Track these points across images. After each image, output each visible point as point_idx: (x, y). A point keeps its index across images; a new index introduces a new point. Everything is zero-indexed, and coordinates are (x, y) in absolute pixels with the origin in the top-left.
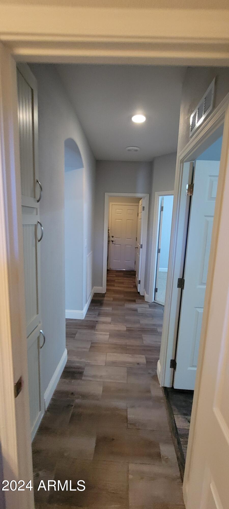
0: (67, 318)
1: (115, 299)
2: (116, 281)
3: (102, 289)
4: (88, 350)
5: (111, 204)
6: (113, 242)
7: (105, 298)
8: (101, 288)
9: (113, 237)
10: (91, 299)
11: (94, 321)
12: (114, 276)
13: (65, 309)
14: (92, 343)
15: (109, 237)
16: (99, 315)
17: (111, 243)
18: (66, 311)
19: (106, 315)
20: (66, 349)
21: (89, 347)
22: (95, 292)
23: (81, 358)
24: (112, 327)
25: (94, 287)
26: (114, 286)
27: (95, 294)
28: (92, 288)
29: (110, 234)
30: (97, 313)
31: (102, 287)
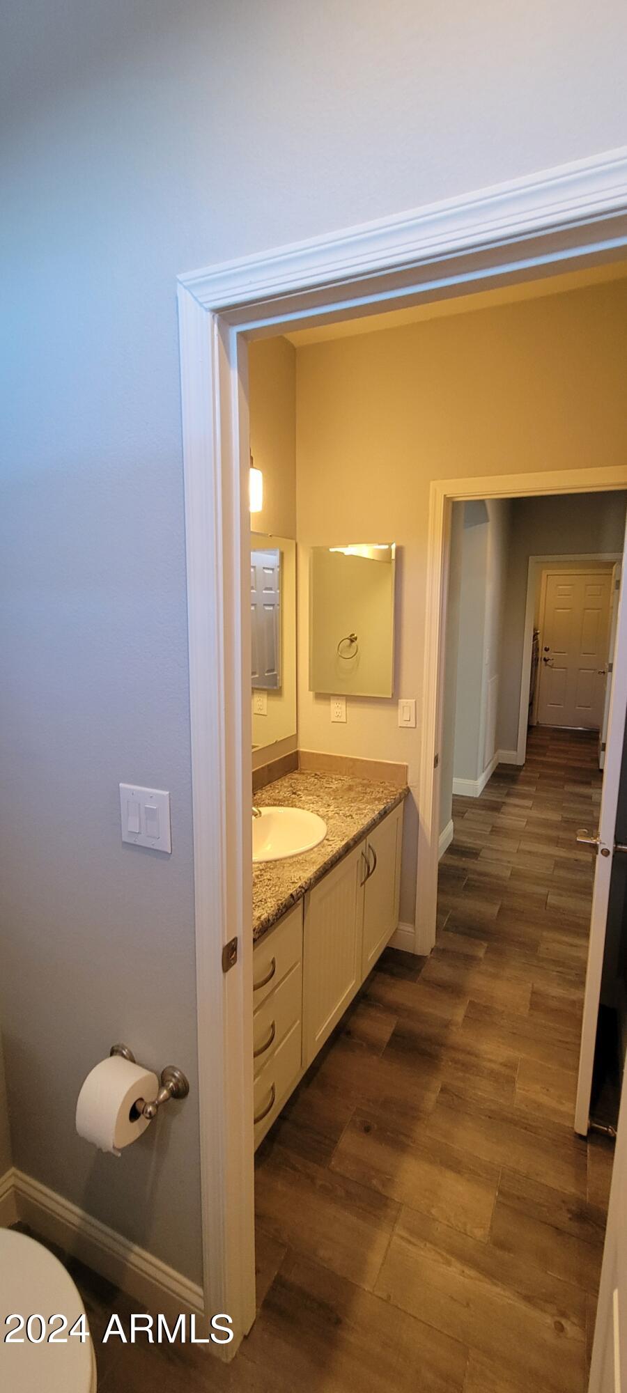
0: (455, 793)
1: (542, 776)
2: (550, 747)
3: (517, 756)
4: (488, 833)
5: (545, 573)
6: (548, 663)
7: (522, 773)
8: (514, 753)
9: (547, 650)
10: (493, 771)
11: (497, 802)
12: (548, 738)
13: (452, 777)
14: (493, 827)
15: (538, 649)
16: (508, 795)
17: (541, 664)
18: (455, 780)
19: (524, 796)
20: (451, 821)
21: (490, 829)
22: (500, 762)
23: (475, 840)
24: (535, 814)
25: (500, 751)
26: (544, 755)
27: (500, 764)
28: (495, 753)
29: (540, 643)
30: (505, 792)
31: (517, 750)
